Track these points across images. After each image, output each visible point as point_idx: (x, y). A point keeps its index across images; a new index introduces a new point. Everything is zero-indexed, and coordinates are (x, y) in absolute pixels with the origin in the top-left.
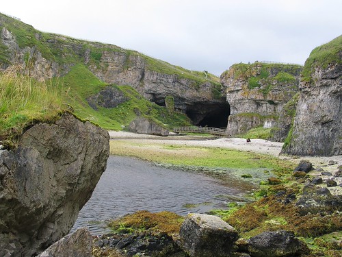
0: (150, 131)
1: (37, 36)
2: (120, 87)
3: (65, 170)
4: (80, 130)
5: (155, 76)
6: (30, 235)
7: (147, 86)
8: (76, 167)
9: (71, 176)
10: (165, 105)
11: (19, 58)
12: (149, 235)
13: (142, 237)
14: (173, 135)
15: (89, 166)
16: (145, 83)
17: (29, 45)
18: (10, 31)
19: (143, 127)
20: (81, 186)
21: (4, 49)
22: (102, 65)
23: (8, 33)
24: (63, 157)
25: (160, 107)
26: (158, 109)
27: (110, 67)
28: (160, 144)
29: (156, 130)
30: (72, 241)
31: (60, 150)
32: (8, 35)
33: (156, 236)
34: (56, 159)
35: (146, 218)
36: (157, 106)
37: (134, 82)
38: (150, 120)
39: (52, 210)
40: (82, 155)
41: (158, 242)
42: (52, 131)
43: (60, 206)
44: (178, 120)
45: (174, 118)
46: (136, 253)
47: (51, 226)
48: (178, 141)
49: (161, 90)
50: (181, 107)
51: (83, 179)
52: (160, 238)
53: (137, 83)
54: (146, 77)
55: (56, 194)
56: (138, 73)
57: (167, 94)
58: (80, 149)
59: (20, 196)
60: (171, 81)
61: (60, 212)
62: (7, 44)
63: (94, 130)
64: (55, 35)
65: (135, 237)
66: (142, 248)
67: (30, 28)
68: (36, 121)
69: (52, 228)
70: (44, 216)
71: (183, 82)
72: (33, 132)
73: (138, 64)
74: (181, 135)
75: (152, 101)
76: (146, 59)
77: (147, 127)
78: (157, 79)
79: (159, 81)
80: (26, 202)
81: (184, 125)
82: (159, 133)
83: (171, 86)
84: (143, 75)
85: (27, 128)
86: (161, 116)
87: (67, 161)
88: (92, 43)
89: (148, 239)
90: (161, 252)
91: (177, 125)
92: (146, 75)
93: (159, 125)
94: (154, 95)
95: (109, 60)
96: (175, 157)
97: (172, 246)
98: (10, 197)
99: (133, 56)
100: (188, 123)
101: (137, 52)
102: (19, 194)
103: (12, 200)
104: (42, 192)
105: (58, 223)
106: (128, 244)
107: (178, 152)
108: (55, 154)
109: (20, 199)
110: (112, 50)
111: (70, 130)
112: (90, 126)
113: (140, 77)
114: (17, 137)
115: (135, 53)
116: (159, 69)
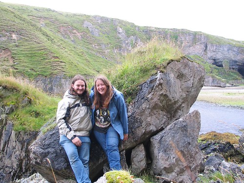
0: (213, 85)
1: (137, 29)
2: (191, 56)
3: (185, 85)
4: (191, 65)
5: (215, 47)
6: (171, 114)
7: (209, 54)
8: (190, 83)
9: (188, 88)
10: (222, 66)
11: (127, 44)
12: (218, 143)
13: (214, 144)
14: (229, 86)
15: (196, 83)
16: (208, 52)
17: (133, 35)
18: (121, 28)
19: (208, 82)
20: (192, 94)
21: (119, 39)
22: (178, 43)
23: (120, 29)
24: (184, 78)
25: (219, 68)
26: (218, 69)
27: (183, 44)
28: (220, 93)
29: (217, 83)
30: (192, 115)
31: (183, 75)
32: (121, 30)
33: (223, 144)
34: (181, 79)
35: (215, 135)
36: (217, 67)
37: (200, 52)
38: (213, 77)
39: (180, 103)
40: (193, 77)
41: (224, 148)
42: (179, 65)
43: (183, 102)
44: (232, 76)
45: (229, 75)
46: (210, 153)
47: (179, 111)
48: (233, 90)
49: (219, 56)
50: (234, 67)
51: (193, 90)
52: (225, 145)
53: (203, 53)
54: (208, 48)
55: (181, 96)
56: (203, 46)
57: (224, 59)
58: (191, 75)
59: (168, 94)
60: (226, 49)
61: (183, 105)
62: (120, 36)
63: (197, 66)
64: (147, 27)
65: (209, 144)
66: (214, 150)
67: (133, 25)
68: (172, 61)
69: (180, 113)
70: (177, 105)
71: (235, 50)
72: (171, 65)
73: (202, 40)
74: (235, 86)
75: (213, 64)
76: (207, 37)
77: (211, 81)
78: (216, 49)
79: (217, 50)
80: (170, 97)
81: (237, 79)
82: (219, 85)
83: (226, 53)
84: (206, 47)
85: (169, 63)
86: (219, 73)
87: (186, 80)
88: (171, 29)
89: (218, 145)
90: (226, 154)
91: (232, 79)
92: (209, 47)
93: (219, 80)
94: (214, 60)
95: (183, 39)
96: (232, 100)
97: (233, 151)
98: (165, 93)
99: (198, 35)
100: (240, 78)
101: (201, 32)
102: (168, 92)
103: (165, 95)
104: (176, 93)
105: (182, 110)
106: (205, 148)
107: (234, 97)
108: (180, 76)
109: (168, 95)
110: (184, 33)
111: (186, 65)
112: (195, 64)
113: (204, 48)
114: (165, 68)
115: (200, 33)
116: (217, 42)
